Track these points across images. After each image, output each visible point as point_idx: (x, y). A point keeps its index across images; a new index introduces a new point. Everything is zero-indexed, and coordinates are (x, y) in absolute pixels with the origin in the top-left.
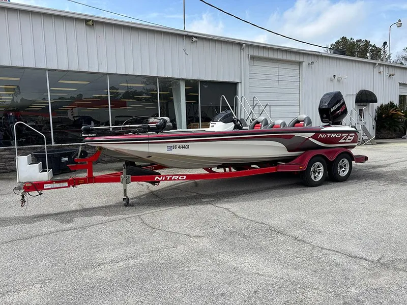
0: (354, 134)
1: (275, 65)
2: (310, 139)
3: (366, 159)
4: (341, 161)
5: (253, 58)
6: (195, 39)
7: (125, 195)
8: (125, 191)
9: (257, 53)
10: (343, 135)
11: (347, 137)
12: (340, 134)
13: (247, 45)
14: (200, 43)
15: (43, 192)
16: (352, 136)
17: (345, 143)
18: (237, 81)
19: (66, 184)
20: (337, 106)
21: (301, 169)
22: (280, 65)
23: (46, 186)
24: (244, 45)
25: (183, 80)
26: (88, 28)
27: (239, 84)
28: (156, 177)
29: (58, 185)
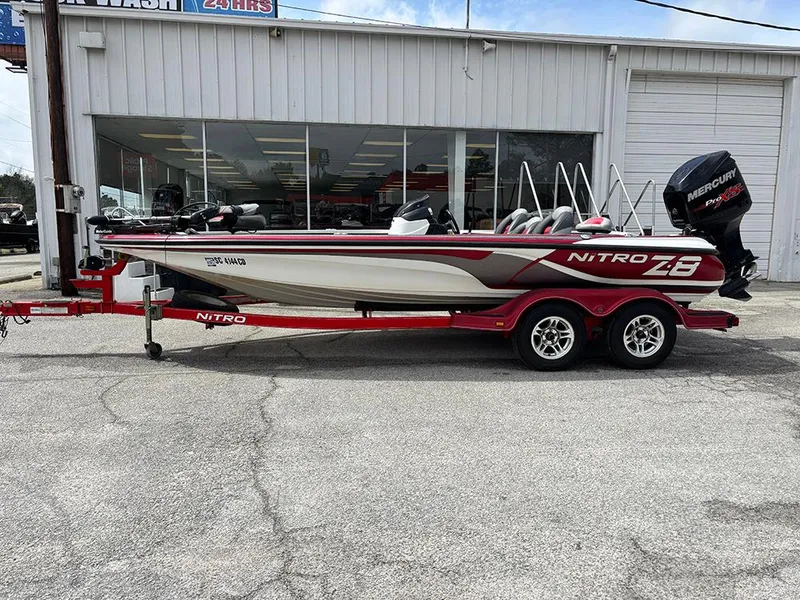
0: (699, 258)
1: (711, 89)
2: (543, 262)
3: (732, 321)
4: (637, 319)
5: (638, 76)
6: (487, 46)
7: (149, 337)
8: (149, 332)
9: (651, 64)
10: (656, 258)
11: (673, 263)
12: (646, 257)
13: (620, 47)
14: (503, 53)
15: (29, 318)
16: (693, 263)
17: (668, 277)
18: (592, 130)
19: (65, 310)
20: (708, 187)
21: (499, 327)
22: (724, 89)
23: (34, 311)
24: (614, 49)
25: (462, 129)
26: (273, 42)
27: (598, 136)
28: (199, 314)
29: (52, 310)
